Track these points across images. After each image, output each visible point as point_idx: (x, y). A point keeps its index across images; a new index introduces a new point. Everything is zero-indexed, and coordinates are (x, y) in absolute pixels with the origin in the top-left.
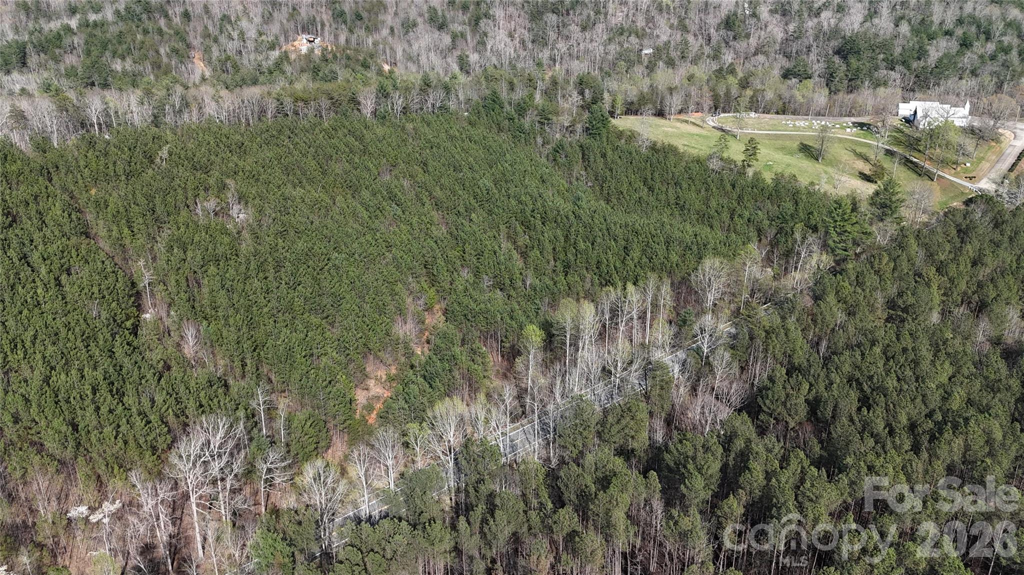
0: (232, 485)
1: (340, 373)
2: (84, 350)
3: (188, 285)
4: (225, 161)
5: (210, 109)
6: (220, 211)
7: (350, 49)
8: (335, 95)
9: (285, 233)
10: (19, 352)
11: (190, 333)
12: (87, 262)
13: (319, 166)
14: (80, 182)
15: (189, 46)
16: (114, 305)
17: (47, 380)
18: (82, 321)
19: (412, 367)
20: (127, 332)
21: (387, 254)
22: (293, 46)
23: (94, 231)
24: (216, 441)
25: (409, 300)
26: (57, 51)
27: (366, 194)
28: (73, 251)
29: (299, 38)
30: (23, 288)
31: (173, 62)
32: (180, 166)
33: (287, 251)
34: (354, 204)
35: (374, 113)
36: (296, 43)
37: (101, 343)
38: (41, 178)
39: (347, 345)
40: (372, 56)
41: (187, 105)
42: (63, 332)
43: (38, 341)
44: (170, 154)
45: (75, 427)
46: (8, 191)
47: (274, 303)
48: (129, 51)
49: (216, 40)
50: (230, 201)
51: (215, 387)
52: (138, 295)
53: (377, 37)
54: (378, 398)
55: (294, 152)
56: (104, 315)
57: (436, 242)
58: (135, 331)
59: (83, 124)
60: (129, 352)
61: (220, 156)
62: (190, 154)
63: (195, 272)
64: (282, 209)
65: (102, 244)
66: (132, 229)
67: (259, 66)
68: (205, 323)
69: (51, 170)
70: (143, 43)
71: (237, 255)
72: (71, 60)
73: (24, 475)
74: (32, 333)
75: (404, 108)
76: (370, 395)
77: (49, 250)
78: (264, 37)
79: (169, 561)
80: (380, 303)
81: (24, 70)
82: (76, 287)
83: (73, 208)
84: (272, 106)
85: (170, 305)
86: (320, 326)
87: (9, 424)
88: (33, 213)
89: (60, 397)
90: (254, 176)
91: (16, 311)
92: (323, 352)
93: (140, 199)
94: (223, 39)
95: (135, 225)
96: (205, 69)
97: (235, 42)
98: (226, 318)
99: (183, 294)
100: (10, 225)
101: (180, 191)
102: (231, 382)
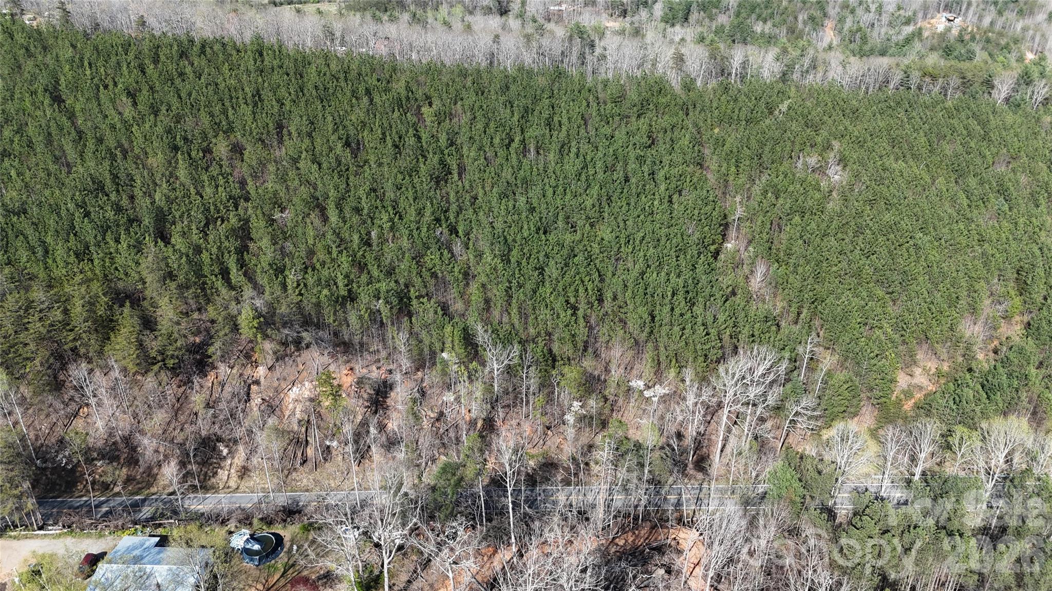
0: (761, 413)
1: (890, 351)
2: (675, 259)
3: (771, 229)
4: (836, 123)
5: (835, 72)
6: (818, 168)
7: (993, 33)
8: (969, 75)
9: (874, 202)
10: (630, 246)
11: (761, 269)
12: (696, 188)
13: (928, 144)
14: (709, 121)
15: (825, 15)
16: (706, 228)
17: (643, 274)
18: (679, 235)
19: (970, 370)
20: (710, 254)
21: (977, 248)
22: (929, 23)
23: (707, 164)
24: (761, 370)
25: (987, 302)
26: (714, 11)
27: (973, 182)
28: (689, 176)
29: (939, 15)
30: (646, 197)
31: (807, 29)
32: (794, 121)
33: (871, 220)
34: (955, 188)
35: (1007, 100)
36: (932, 21)
37: (689, 257)
38: (681, 112)
39: (904, 326)
40: (1016, 41)
41: (815, 68)
42: (664, 240)
43: (644, 242)
44: (789, 108)
45: (653, 318)
46: (655, 118)
47: (844, 264)
48: (772, 16)
49: (853, 12)
50: (830, 161)
51: (769, 324)
52: (726, 226)
53: (1028, 21)
54: (921, 388)
55: (907, 126)
56: (697, 235)
57: (1041, 249)
58: (716, 254)
59: (723, 72)
60: (708, 271)
61: (832, 118)
62: (806, 111)
63: (781, 218)
64: (878, 178)
65: (709, 176)
66: (738, 168)
67: (888, 40)
68: (776, 264)
69: (689, 106)
70: (786, 9)
71: (822, 212)
72: (723, 19)
73: (608, 341)
74: (642, 235)
75: (1046, 99)
76: (913, 382)
77: (671, 172)
78: (902, 12)
79: (692, 452)
80: (954, 296)
81: (686, 24)
82: (682, 206)
83: (697, 142)
84: (897, 77)
85: (750, 242)
86: (883, 299)
87: (609, 299)
88: (668, 139)
89: (648, 291)
90: (860, 142)
91: (636, 214)
92: (879, 325)
93: (753, 143)
94: (860, 11)
95: (742, 165)
96: (833, 37)
97: (871, 14)
98: (796, 266)
99: (765, 234)
100: (650, 146)
101: (789, 144)
102: (783, 324)
